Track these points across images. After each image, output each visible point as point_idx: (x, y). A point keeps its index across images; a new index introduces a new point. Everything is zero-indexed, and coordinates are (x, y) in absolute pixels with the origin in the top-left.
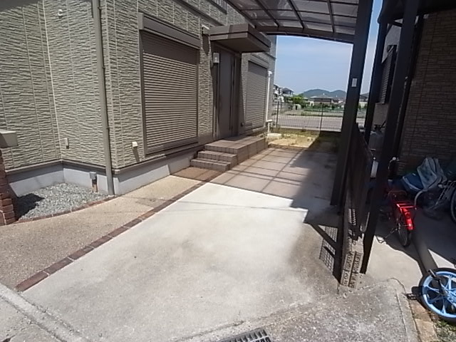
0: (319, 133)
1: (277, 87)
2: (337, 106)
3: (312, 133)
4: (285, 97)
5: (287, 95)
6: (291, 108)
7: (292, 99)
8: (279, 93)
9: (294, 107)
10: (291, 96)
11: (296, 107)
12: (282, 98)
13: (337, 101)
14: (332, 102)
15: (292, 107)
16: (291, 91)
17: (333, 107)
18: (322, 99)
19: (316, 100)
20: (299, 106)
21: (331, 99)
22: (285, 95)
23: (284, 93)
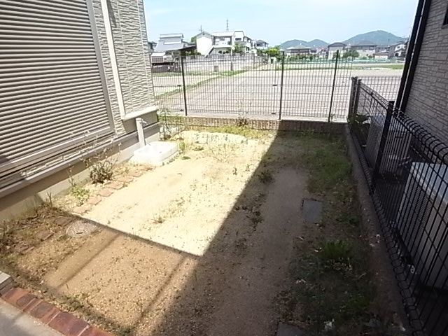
0: (276, 127)
1: (248, 39)
2: (315, 56)
3: (263, 126)
4: (258, 51)
5: (261, 48)
6: (265, 62)
7: (267, 52)
8: (252, 45)
9: (270, 61)
10: (267, 48)
11: (272, 60)
12: (255, 51)
13: (315, 51)
14: (310, 53)
15: (267, 60)
16: (266, 43)
17: (311, 58)
18: (299, 50)
19: (293, 51)
20: (275, 59)
21: (308, 49)
22: (258, 48)
23: (258, 45)
